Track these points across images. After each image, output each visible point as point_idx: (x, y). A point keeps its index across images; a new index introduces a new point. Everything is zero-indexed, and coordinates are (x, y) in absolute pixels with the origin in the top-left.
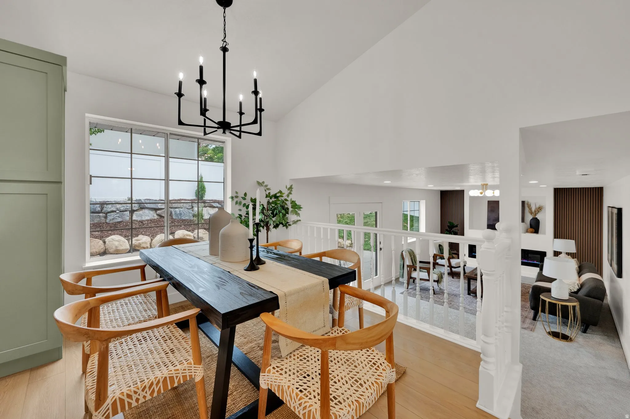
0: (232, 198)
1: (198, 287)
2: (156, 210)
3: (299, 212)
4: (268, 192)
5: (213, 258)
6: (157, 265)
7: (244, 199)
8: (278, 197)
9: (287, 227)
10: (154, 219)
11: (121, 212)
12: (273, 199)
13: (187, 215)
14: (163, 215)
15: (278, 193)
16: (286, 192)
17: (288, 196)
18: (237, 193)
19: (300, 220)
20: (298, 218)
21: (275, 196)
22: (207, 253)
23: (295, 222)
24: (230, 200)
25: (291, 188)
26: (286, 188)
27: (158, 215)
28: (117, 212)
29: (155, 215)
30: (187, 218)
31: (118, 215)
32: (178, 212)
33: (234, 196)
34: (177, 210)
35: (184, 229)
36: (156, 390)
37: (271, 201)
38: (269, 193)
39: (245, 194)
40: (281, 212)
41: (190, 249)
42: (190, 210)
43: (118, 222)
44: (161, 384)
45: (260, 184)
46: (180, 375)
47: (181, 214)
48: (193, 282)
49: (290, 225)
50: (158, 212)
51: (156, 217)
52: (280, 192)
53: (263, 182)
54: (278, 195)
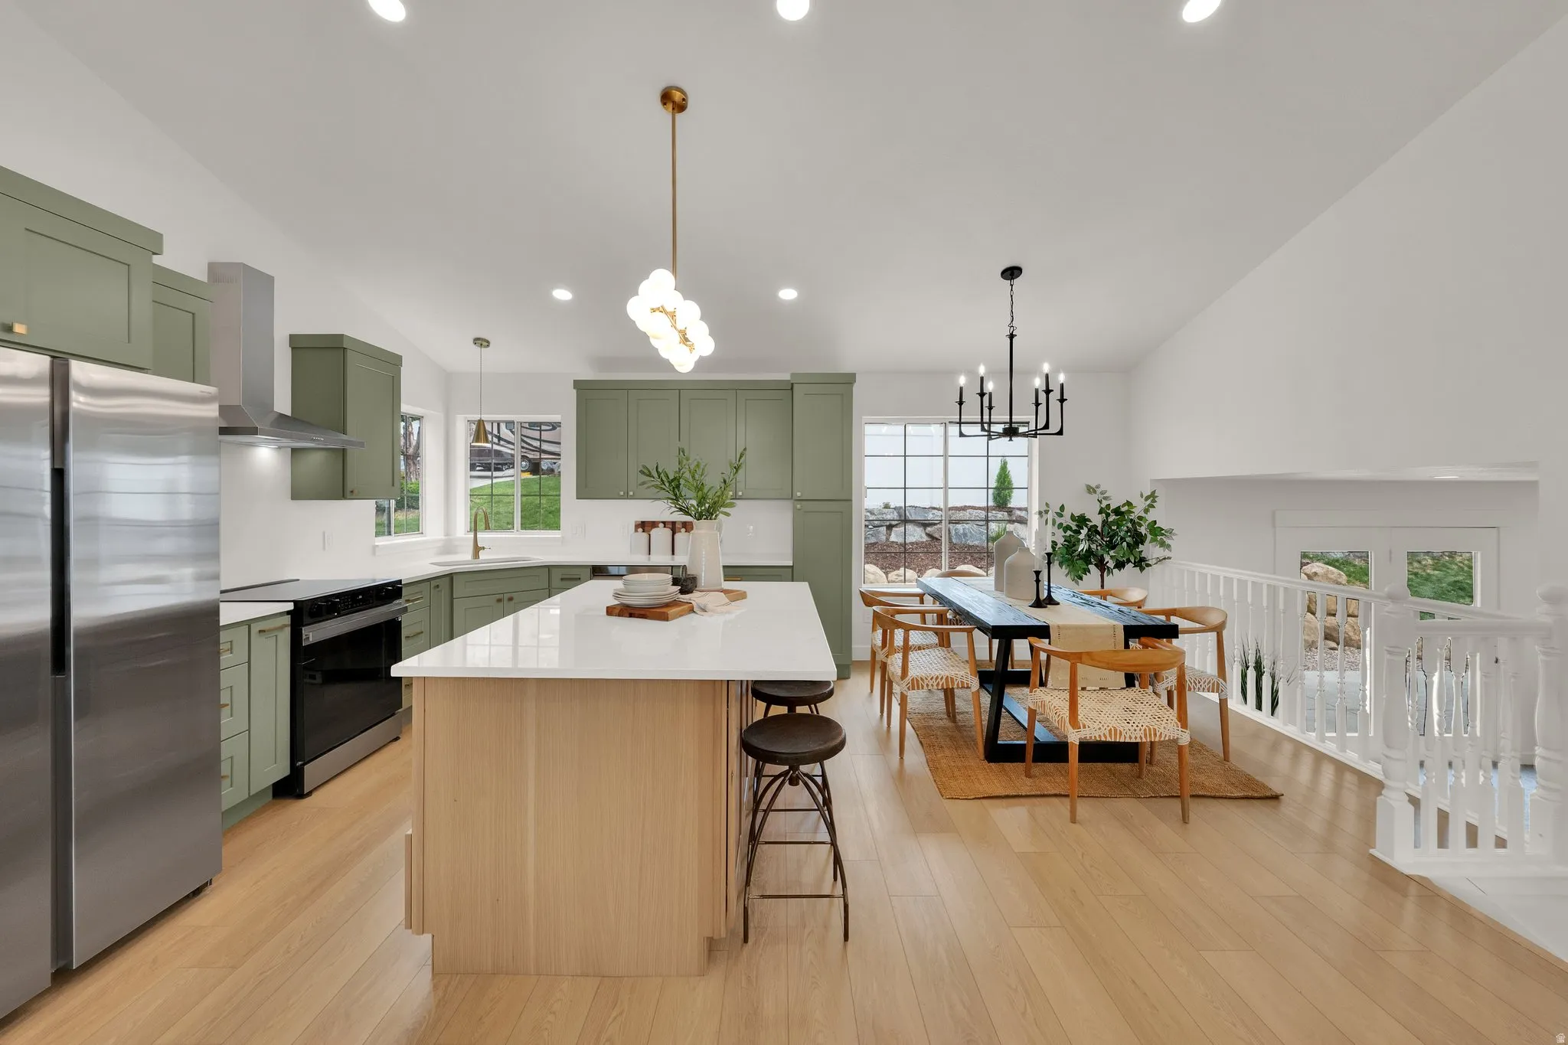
0: (1040, 513)
1: (976, 610)
2: (925, 525)
3: (1168, 541)
4: (1105, 503)
5: (998, 594)
6: (937, 592)
7: (1060, 515)
8: (1123, 513)
9: (1142, 569)
10: (922, 542)
11: (874, 527)
12: (1112, 518)
13: (976, 536)
14: (937, 536)
15: (1124, 505)
16: (1139, 507)
17: (1146, 511)
18: (1047, 504)
19: (1169, 558)
20: (1167, 553)
21: (1117, 511)
22: (993, 588)
23: (1159, 561)
24: (1037, 516)
25: (1153, 496)
26: (1142, 496)
27: (928, 535)
28: (870, 527)
29: (924, 535)
30: (976, 543)
31: (871, 533)
32: (962, 531)
33: (1042, 510)
34: (959, 526)
35: (972, 564)
36: (941, 683)
37: (1110, 519)
38: (1108, 506)
39: (1062, 508)
40: (1125, 541)
41: (973, 582)
42: (982, 527)
43: (871, 544)
44: (944, 680)
45: (1091, 490)
46: (959, 680)
47: (965, 535)
48: (972, 607)
49: (1148, 565)
50: (929, 529)
51: (925, 538)
52: (1129, 504)
53: (1098, 487)
54: (1123, 509)
